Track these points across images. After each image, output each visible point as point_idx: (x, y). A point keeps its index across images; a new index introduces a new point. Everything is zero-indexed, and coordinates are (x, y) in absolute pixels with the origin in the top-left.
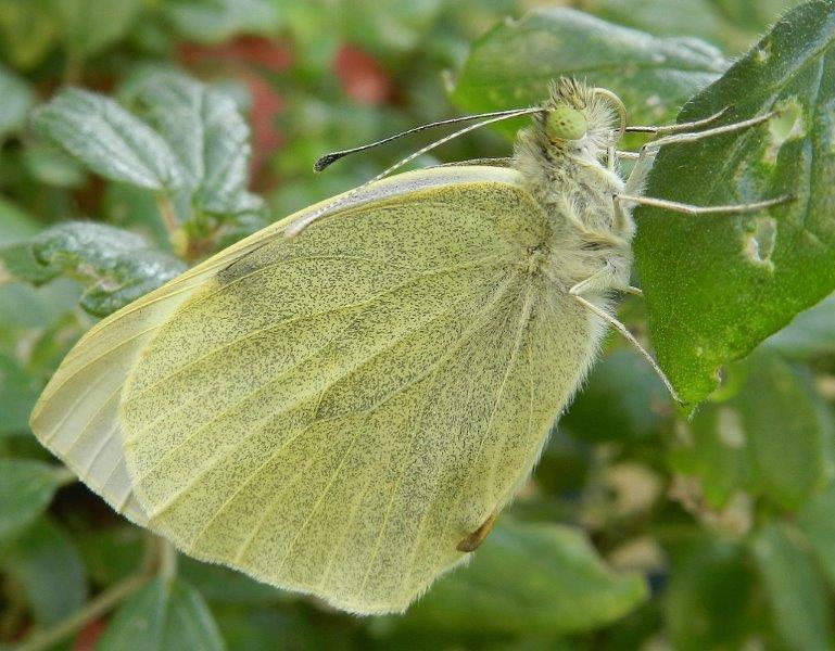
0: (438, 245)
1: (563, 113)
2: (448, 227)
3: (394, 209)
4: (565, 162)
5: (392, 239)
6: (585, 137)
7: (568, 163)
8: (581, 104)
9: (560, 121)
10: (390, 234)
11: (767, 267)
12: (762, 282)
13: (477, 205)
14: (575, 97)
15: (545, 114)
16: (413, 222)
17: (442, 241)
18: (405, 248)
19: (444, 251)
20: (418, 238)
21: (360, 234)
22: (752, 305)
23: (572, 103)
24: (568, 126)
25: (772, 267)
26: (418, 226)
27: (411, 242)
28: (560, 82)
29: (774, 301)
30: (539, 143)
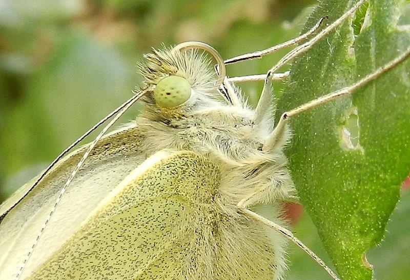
0: (137, 244)
1: (164, 85)
2: (140, 223)
3: (90, 234)
4: (189, 120)
5: (96, 262)
6: (193, 92)
7: (192, 120)
8: (173, 68)
9: (164, 93)
10: (93, 259)
11: (359, 151)
12: (359, 166)
13: (156, 189)
14: (164, 65)
15: (149, 94)
16: (108, 236)
17: (140, 238)
18: (111, 264)
19: (143, 247)
20: (118, 248)
21: (67, 272)
22: (358, 190)
23: (166, 72)
24: (173, 93)
25: (363, 151)
26: (115, 236)
27: (113, 255)
28: (145, 61)
29: (372, 181)
30: (159, 119)
